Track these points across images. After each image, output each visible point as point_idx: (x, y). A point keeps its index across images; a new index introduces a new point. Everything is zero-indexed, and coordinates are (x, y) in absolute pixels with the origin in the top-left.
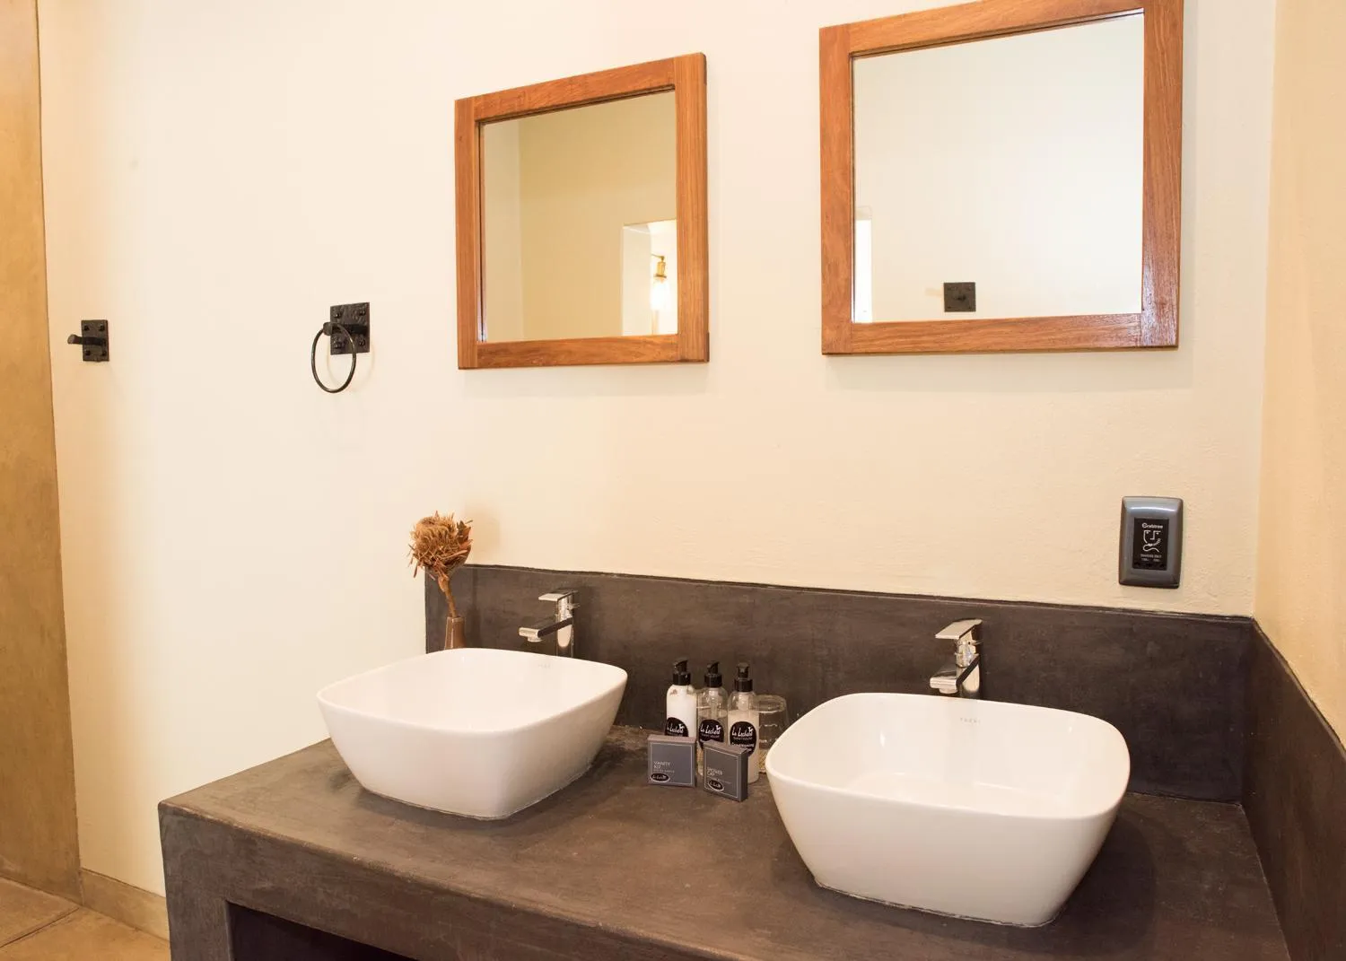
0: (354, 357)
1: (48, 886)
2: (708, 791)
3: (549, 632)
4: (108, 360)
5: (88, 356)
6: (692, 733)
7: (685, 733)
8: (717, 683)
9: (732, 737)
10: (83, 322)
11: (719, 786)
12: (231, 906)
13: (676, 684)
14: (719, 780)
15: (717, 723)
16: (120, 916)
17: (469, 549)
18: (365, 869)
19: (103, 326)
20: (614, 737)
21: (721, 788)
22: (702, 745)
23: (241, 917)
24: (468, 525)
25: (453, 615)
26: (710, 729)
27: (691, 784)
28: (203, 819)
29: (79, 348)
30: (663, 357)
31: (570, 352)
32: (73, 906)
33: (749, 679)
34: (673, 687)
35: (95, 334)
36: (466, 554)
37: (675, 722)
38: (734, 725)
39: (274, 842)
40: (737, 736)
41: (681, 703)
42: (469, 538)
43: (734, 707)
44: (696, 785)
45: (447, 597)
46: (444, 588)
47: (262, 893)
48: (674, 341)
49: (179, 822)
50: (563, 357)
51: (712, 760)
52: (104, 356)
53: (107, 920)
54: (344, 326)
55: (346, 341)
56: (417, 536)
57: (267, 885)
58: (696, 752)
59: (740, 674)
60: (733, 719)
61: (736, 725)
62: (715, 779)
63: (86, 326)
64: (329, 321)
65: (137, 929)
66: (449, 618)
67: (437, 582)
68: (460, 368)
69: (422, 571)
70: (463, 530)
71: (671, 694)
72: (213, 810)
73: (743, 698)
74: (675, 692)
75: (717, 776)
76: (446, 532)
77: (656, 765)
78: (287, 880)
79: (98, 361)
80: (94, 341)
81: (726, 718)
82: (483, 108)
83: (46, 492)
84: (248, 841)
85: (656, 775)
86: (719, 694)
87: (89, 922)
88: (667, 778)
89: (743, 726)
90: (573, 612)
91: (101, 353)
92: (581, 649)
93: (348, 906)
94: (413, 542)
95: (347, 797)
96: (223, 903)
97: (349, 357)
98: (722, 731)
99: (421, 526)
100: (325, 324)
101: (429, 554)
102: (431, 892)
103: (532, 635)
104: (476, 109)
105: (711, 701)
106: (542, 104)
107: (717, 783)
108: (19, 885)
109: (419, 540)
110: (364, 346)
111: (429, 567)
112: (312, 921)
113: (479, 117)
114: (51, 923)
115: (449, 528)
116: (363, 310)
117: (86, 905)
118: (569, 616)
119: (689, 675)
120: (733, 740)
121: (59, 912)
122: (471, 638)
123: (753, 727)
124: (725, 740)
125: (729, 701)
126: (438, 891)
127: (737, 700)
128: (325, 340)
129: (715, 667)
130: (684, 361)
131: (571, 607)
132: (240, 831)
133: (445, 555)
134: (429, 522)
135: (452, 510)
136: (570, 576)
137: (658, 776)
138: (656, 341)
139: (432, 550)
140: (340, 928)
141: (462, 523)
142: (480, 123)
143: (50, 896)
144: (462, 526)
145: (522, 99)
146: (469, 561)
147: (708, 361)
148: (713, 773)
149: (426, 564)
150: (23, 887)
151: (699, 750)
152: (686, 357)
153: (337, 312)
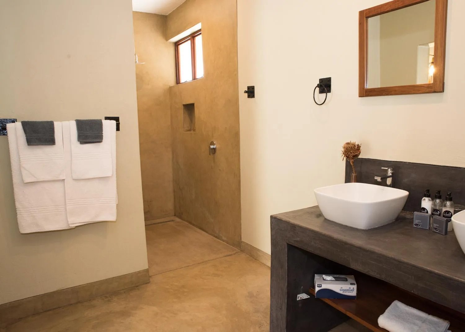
0: (327, 94)
1: (234, 245)
2: (433, 231)
3: (384, 178)
4: (254, 97)
5: (249, 97)
6: (430, 212)
7: (427, 212)
8: (440, 197)
9: (443, 215)
10: (248, 87)
11: (437, 230)
12: (288, 244)
13: (425, 197)
14: (437, 228)
15: (439, 211)
16: (251, 256)
17: (360, 152)
18: (325, 236)
19: (253, 88)
20: (403, 214)
21: (438, 230)
22: (432, 217)
23: (291, 247)
24: (360, 145)
25: (354, 173)
26: (436, 212)
27: (428, 228)
28: (282, 220)
29: (247, 94)
30: (427, 91)
31: (395, 91)
32: (239, 251)
33: (451, 197)
34: (424, 198)
35: (251, 90)
36: (359, 154)
37: (424, 209)
38: (444, 212)
39: (301, 228)
40: (445, 215)
41: (427, 203)
42: (360, 149)
43: (445, 206)
44: (429, 229)
45: (353, 167)
46: (351, 164)
47: (297, 241)
48: (431, 85)
49: (276, 221)
50: (393, 92)
51: (435, 221)
52: (253, 96)
53: (248, 256)
54: (323, 85)
55: (324, 89)
56: (344, 148)
57: (298, 239)
58: (430, 219)
59: (448, 195)
60: (444, 209)
61: (446, 212)
62: (436, 227)
63: (249, 88)
64: (319, 83)
65: (256, 259)
66: (353, 174)
67: (350, 162)
68: (359, 97)
69: (345, 158)
70: (359, 147)
71: (423, 200)
72: (284, 218)
73: (448, 203)
74: (425, 200)
75: (437, 226)
76: (353, 147)
77: (416, 221)
78: (304, 238)
79: (252, 98)
80: (251, 92)
81: (442, 209)
82: (368, 13)
83: (237, 135)
84: (294, 227)
85: (416, 224)
86: (440, 201)
87: (243, 255)
88: (420, 226)
89: (448, 212)
90: (392, 173)
91: (252, 95)
92: (394, 185)
93: (320, 246)
94: (343, 150)
95: (321, 220)
96: (286, 244)
97: (325, 94)
98: (440, 213)
99: (346, 145)
100: (318, 84)
101: (348, 153)
102: (343, 244)
103: (379, 179)
104: (366, 13)
105: (437, 203)
106: (388, 9)
107: (436, 229)
108: (226, 244)
109: (345, 149)
110: (329, 91)
111: (347, 157)
112: (310, 250)
113: (367, 16)
114: (234, 254)
115: (354, 145)
116: (329, 80)
117: (242, 251)
118: (391, 175)
119: (430, 194)
120: (443, 216)
121: (236, 252)
122: (359, 180)
123: (451, 213)
124: (441, 215)
125: (443, 204)
126: (346, 243)
127: (446, 203)
128: (318, 89)
129: (439, 192)
130: (435, 92)
131: (392, 172)
132: (292, 224)
133: (353, 154)
134: (348, 144)
135: (356, 141)
136: (392, 163)
137: (416, 225)
138: (425, 86)
139: (349, 152)
140: (317, 252)
141: (358, 144)
142: (367, 17)
143: (233, 247)
144: (358, 145)
145: (381, 8)
146: (359, 157)
147: (443, 91)
148: (435, 225)
149: (347, 156)
150: (227, 244)
151: (431, 218)
152: (436, 91)
153: (321, 80)
